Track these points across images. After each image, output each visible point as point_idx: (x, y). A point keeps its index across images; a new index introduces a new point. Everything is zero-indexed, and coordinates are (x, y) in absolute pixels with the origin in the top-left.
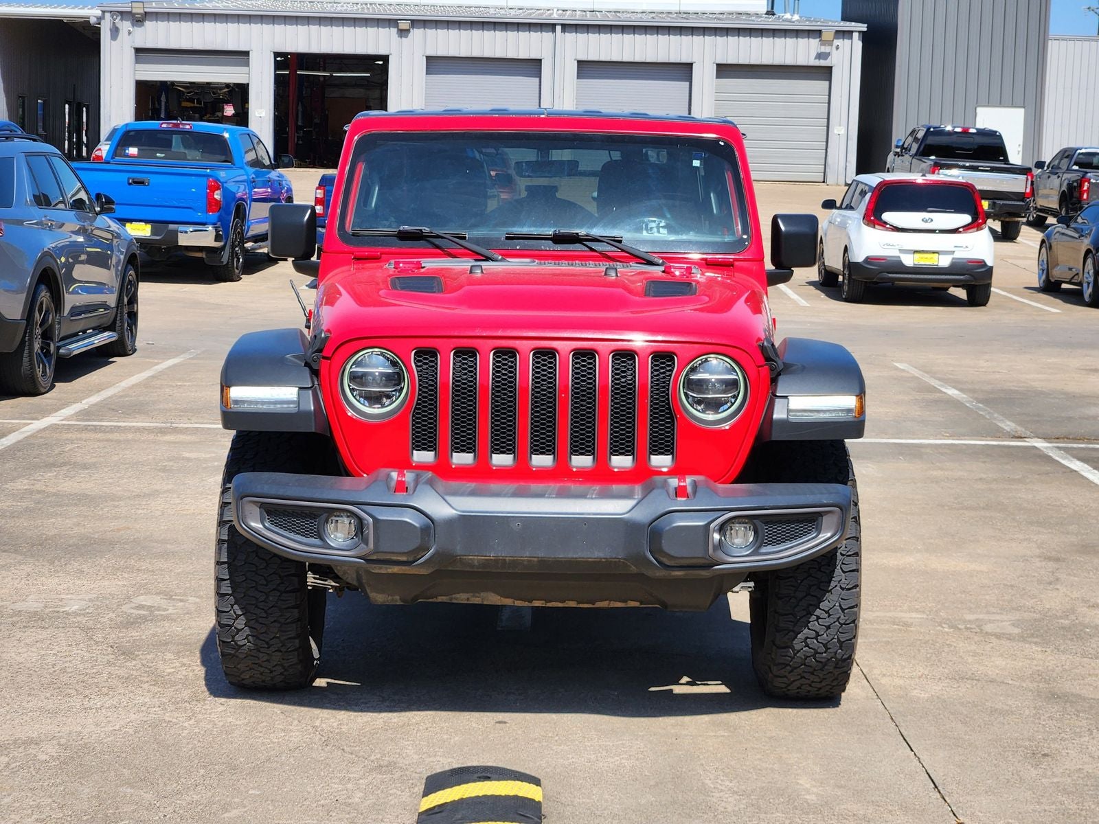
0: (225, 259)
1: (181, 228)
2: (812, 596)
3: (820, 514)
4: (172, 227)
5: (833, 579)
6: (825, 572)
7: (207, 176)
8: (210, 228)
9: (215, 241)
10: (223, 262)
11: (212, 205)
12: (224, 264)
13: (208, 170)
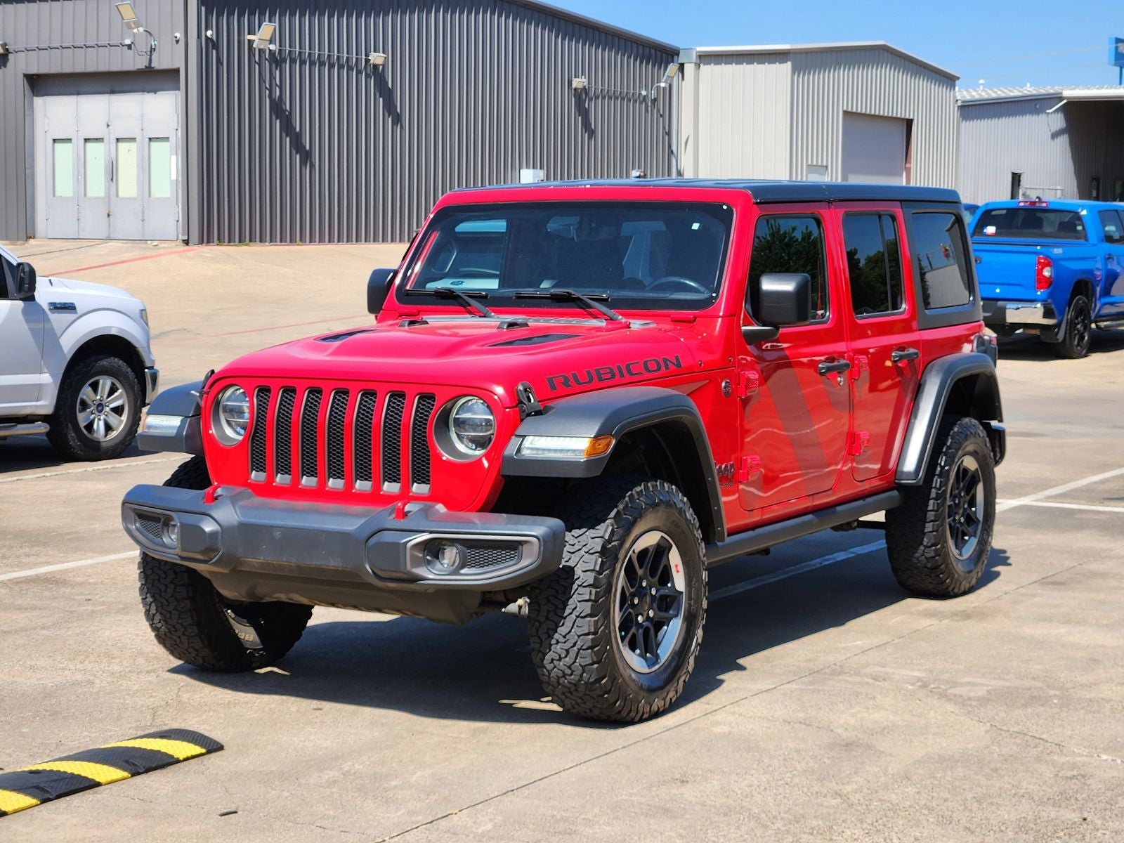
0: (1061, 336)
1: (1010, 305)
2: (551, 621)
3: (521, 543)
4: (1000, 303)
5: (568, 607)
6: (561, 600)
7: (1037, 253)
8: (1039, 305)
9: (1044, 317)
10: (1058, 340)
11: (1042, 282)
12: (1060, 341)
13: (1039, 248)
